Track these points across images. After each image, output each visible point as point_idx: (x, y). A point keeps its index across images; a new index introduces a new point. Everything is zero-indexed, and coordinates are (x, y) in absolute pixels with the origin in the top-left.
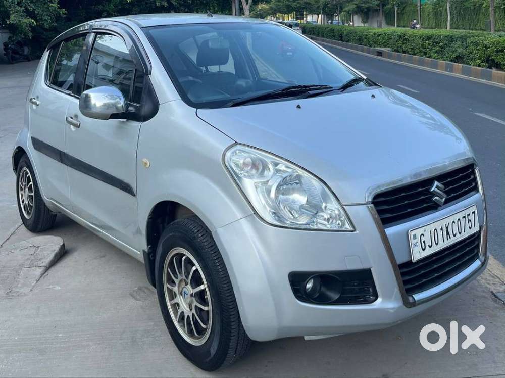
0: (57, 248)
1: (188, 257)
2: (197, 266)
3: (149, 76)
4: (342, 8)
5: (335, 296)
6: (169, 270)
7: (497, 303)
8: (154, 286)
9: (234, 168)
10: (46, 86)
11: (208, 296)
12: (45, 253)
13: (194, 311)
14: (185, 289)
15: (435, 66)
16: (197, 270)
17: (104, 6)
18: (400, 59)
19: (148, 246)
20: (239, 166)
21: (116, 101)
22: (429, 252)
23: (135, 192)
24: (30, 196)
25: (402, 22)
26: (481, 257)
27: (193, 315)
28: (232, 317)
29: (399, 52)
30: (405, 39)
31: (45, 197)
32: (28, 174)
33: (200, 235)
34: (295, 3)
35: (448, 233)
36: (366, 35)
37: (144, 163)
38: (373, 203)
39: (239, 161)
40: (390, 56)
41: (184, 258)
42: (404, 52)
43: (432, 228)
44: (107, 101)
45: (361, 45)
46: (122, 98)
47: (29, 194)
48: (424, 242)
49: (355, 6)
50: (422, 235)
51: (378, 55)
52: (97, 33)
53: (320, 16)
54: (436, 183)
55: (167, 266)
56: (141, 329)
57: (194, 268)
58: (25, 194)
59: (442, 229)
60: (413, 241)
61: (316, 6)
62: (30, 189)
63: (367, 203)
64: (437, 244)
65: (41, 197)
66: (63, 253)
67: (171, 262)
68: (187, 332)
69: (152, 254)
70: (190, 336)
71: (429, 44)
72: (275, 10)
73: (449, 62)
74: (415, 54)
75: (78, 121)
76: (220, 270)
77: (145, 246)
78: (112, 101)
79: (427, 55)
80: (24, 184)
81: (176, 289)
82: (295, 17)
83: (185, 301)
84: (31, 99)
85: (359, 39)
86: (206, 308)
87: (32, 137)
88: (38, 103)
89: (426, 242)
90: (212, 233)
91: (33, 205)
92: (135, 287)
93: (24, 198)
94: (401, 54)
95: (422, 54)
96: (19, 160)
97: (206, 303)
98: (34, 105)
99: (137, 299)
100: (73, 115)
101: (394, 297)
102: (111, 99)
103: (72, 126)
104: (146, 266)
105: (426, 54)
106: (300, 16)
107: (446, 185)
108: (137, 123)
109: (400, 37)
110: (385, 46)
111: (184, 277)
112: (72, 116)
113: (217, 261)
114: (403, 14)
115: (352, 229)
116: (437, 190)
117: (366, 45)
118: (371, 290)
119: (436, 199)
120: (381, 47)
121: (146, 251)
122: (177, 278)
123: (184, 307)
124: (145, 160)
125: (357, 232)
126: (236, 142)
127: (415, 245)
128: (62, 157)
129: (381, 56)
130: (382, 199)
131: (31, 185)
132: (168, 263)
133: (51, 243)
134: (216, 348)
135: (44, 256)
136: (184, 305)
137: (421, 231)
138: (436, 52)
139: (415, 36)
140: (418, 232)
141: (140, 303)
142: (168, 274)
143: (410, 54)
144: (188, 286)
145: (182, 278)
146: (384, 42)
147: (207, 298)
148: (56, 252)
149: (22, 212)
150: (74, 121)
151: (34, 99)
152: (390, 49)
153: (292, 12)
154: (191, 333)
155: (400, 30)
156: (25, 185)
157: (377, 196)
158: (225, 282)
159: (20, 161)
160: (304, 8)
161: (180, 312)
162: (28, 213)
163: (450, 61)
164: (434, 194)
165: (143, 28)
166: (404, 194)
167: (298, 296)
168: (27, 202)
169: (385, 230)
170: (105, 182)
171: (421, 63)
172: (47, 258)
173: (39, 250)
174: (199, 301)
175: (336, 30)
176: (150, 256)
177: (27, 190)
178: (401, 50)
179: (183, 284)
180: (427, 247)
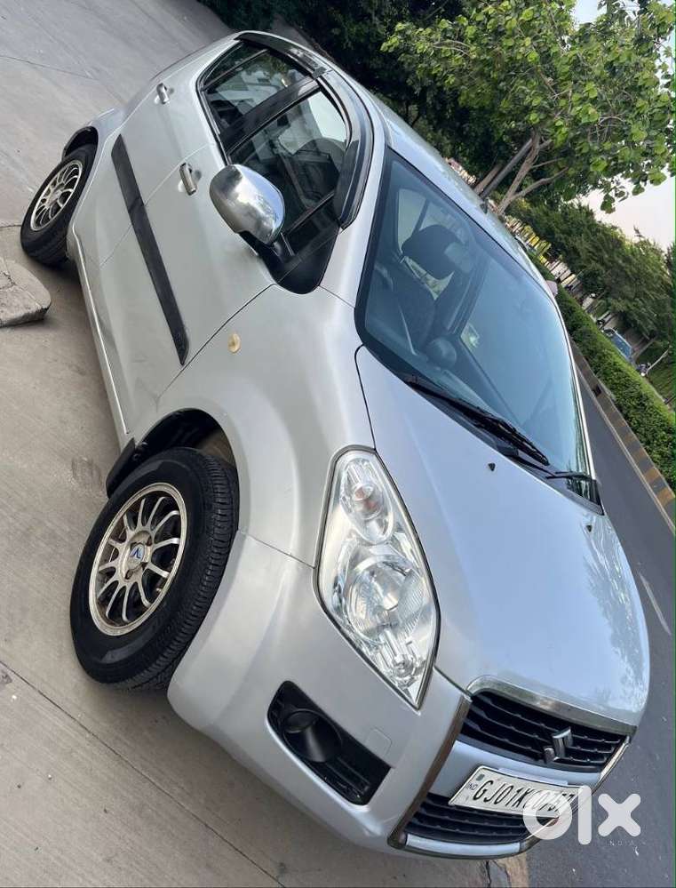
0: (35, 307)
1: (180, 516)
2: (181, 542)
3: (341, 230)
4: (607, 295)
5: (318, 757)
6: (143, 501)
7: (482, 878)
8: (110, 492)
9: (343, 482)
10: (194, 88)
11: (162, 592)
12: (17, 301)
13: (129, 586)
14: (140, 547)
15: (645, 467)
16: (177, 546)
17: (344, 21)
18: (613, 418)
19: (144, 441)
20: (351, 486)
21: (267, 216)
22: (478, 805)
23: (187, 361)
24: (56, 203)
25: (655, 375)
26: (525, 843)
27: (124, 588)
28: (168, 650)
29: (621, 411)
30: (643, 405)
31: (73, 227)
32: (77, 174)
33: (220, 512)
34: (562, 236)
35: (520, 800)
36: (604, 356)
37: (231, 341)
38: (474, 698)
39: (357, 482)
40: (606, 406)
41: (174, 513)
42: (626, 417)
43: (509, 782)
44: (255, 203)
45: (587, 360)
46: (279, 222)
47: (58, 201)
48: (485, 791)
49: (625, 308)
50: (492, 782)
51: (593, 390)
52: (321, 88)
53: (573, 276)
54: (567, 733)
55: (144, 493)
56: (49, 524)
57: (175, 541)
58: (52, 196)
59: (519, 791)
60: (473, 780)
61: (583, 263)
62: (65, 196)
63: (466, 692)
64: (496, 803)
65: (69, 221)
66: (36, 320)
67: (153, 497)
68: (98, 596)
69: (140, 455)
70: (98, 603)
71: (663, 437)
72: (531, 219)
73: (664, 479)
74: (635, 431)
75: (195, 184)
76: (205, 583)
77: (139, 435)
78: (261, 212)
79: (648, 447)
80: (62, 181)
81: (130, 533)
82: (545, 250)
83: (128, 561)
84: (161, 85)
85: (592, 351)
86: (146, 602)
87: (120, 135)
88: (165, 100)
89: (486, 793)
90: (238, 532)
91: (52, 219)
92: (87, 457)
93: (48, 198)
94: (620, 414)
95: (644, 440)
96: (80, 146)
97: (152, 596)
98: (158, 97)
99: (75, 476)
100: (197, 169)
101: (385, 821)
102: (262, 206)
103: (181, 182)
104: (120, 458)
105: (648, 443)
106: (552, 257)
107: (576, 742)
108: (270, 276)
109: (640, 397)
110: (611, 389)
111: (153, 534)
112: (194, 170)
113: (211, 567)
114: (667, 368)
115: (416, 704)
116: (561, 742)
117: (591, 366)
118: (366, 788)
119: (548, 751)
120: (606, 384)
121: (137, 443)
122: (143, 524)
123: (122, 565)
124: (236, 338)
125: (419, 713)
126: (375, 449)
127: (471, 786)
128: (136, 207)
129: (597, 395)
130: (489, 701)
131: (69, 193)
132: (149, 491)
133: (33, 291)
134: (117, 659)
135: (11, 305)
136: (124, 562)
137: (494, 777)
138: (661, 454)
139: (658, 413)
140: (489, 776)
141: (74, 483)
142: (138, 503)
143: (630, 426)
144: (149, 548)
145: (149, 531)
146: (616, 384)
147: (158, 593)
148: (30, 311)
149: (31, 214)
150: (190, 179)
151: (166, 88)
152: (614, 397)
153: (548, 241)
154: (102, 602)
155: (648, 388)
156: (62, 185)
157: (486, 693)
158: (197, 603)
159: (82, 149)
160: (565, 250)
161: (110, 564)
162: (37, 222)
163: (666, 479)
164: (552, 743)
165: (388, 148)
166: (519, 716)
167: (272, 714)
168: (47, 208)
169: (457, 742)
170: (161, 302)
171: (632, 448)
172: (12, 312)
173: (11, 289)
174: (146, 583)
175: (574, 314)
176: (136, 455)
177: (60, 192)
178: (625, 412)
179: (144, 539)
180: (482, 799)
